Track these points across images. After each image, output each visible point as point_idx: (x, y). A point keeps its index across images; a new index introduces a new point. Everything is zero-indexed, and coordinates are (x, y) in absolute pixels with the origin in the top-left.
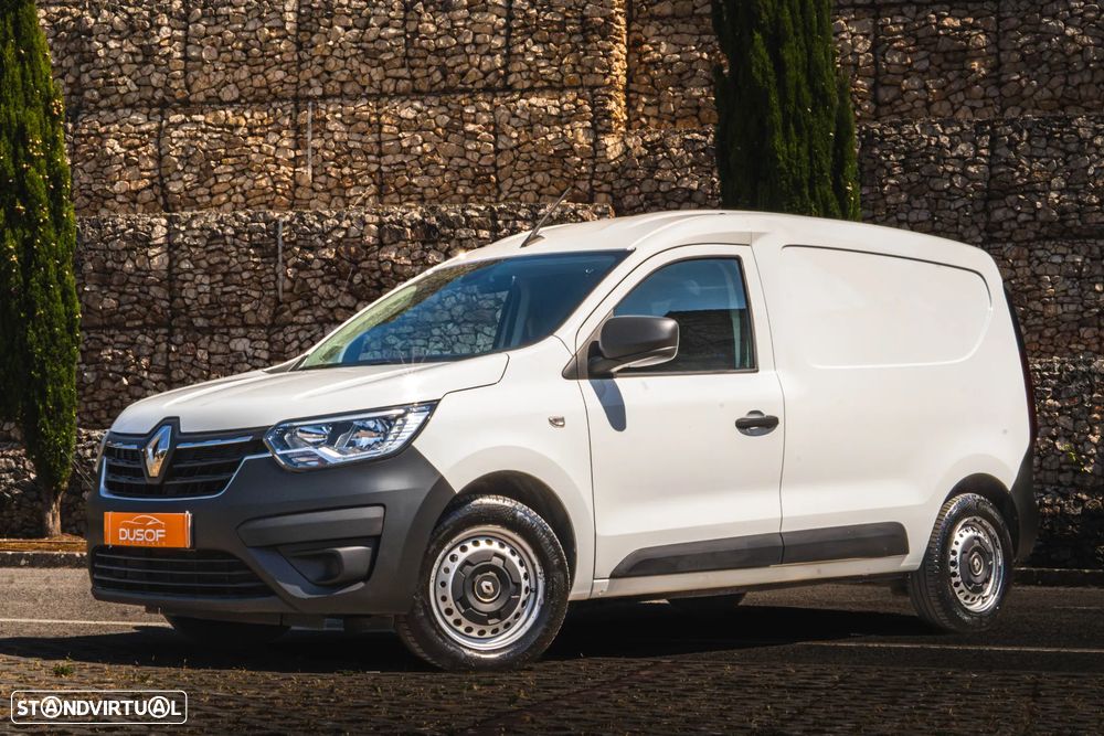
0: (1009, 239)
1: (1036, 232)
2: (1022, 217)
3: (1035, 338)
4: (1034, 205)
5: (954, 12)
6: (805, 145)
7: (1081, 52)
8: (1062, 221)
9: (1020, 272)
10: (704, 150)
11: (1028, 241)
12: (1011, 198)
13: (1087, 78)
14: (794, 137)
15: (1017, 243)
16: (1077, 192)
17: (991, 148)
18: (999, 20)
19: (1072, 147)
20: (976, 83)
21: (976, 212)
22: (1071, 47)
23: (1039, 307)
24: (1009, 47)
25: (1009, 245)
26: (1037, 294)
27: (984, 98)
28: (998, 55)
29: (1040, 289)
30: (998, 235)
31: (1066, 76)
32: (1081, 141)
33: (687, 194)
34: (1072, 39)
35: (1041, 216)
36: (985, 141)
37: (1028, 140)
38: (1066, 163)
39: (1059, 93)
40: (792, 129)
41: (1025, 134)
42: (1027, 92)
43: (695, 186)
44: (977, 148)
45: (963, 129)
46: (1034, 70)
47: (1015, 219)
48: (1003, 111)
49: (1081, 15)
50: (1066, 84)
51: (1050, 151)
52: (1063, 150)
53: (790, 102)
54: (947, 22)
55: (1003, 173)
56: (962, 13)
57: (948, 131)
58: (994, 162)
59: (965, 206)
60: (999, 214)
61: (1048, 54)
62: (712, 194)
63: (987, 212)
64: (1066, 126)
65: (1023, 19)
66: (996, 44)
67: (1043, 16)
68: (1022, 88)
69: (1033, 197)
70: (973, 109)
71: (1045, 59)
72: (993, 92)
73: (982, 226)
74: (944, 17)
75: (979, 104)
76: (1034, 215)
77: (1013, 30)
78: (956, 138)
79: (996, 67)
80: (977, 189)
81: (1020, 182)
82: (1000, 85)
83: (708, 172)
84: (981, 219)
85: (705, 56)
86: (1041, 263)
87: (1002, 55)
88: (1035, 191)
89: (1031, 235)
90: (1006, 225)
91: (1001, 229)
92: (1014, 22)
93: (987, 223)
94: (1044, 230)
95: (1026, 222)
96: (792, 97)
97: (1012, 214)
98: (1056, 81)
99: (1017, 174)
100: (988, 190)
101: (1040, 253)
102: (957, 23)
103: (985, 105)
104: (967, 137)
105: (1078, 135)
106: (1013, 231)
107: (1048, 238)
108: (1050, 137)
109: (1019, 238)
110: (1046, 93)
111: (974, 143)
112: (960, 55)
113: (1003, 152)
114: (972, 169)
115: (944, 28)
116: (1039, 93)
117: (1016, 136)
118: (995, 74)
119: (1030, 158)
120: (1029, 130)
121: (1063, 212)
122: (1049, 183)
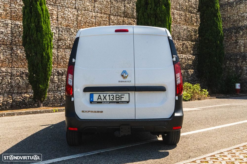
0: (61, 48)
1: (65, 47)
2: (63, 44)
3: (65, 65)
4: (65, 42)
5: (50, 6)
6: (47, 26)
7: (70, 18)
8: (69, 46)
9: (63, 54)
10: (5, 24)
11: (64, 49)
12: (62, 41)
13: (71, 22)
14: (45, 24)
15: (62, 49)
16: (71, 41)
17: (59, 32)
18: (58, 9)
19: (71, 34)
20: (54, 20)
21: (56, 43)
22: (69, 17)
23: (66, 60)
24: (59, 14)
25: (61, 49)
26: (65, 58)
27: (55, 23)
28: (57, 16)
29: (66, 57)
30: (60, 47)
31: (68, 21)
32: (72, 33)
33: (2, 32)
34: (69, 15)
35: (67, 45)
36: (58, 30)
37: (64, 31)
38: (70, 36)
39: (67, 24)
40: (45, 23)
41: (64, 30)
42: (62, 23)
43: (3, 31)
44: (56, 31)
45: (54, 28)
46: (63, 19)
47: (62, 45)
48: (58, 25)
49: (70, 11)
50: (68, 23)
51: (68, 34)
52: (69, 34)
53: (44, 17)
54: (50, 8)
55: (60, 36)
56: (52, 7)
57: (52, 28)
58: (59, 34)
59: (54, 41)
60: (60, 44)
61: (66, 17)
62: (7, 33)
63: (58, 43)
64: (70, 30)
65: (61, 10)
66: (57, 14)
67: (65, 10)
68: (61, 22)
69: (65, 41)
70: (53, 24)
71: (65, 18)
72: (57, 22)
73: (57, 45)
74: (49, 7)
75: (55, 24)
76: (65, 44)
77: (60, 12)
78: (53, 29)
79: (57, 18)
80: (57, 39)
81: (63, 38)
82: (58, 21)
83: (6, 29)
84: (57, 44)
85: (3, 4)
86: (66, 52)
87: (58, 16)
88: (65, 40)
89: (65, 48)
90: (61, 46)
91: (60, 46)
92: (60, 10)
93: (58, 45)
94: (67, 47)
95: (64, 45)
96: (44, 16)
97: (62, 44)
98: (67, 22)
99: (63, 37)
100: (58, 39)
101: (66, 51)
102: (51, 8)
103: (56, 24)
104: (55, 29)
105: (72, 32)
106: (62, 47)
107: (67, 49)
108: (67, 31)
109: (63, 48)
110: (65, 24)
111: (56, 30)
112: (52, 14)
113: (60, 33)
114: (56, 35)
115: (49, 9)
116: (64, 23)
117: (62, 30)
118: (57, 19)
119: (65, 34)
120: (64, 29)
121: (70, 44)
122: (68, 39)
